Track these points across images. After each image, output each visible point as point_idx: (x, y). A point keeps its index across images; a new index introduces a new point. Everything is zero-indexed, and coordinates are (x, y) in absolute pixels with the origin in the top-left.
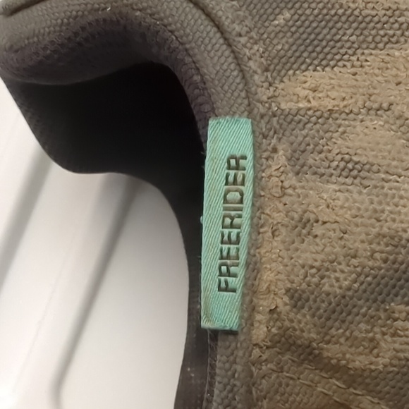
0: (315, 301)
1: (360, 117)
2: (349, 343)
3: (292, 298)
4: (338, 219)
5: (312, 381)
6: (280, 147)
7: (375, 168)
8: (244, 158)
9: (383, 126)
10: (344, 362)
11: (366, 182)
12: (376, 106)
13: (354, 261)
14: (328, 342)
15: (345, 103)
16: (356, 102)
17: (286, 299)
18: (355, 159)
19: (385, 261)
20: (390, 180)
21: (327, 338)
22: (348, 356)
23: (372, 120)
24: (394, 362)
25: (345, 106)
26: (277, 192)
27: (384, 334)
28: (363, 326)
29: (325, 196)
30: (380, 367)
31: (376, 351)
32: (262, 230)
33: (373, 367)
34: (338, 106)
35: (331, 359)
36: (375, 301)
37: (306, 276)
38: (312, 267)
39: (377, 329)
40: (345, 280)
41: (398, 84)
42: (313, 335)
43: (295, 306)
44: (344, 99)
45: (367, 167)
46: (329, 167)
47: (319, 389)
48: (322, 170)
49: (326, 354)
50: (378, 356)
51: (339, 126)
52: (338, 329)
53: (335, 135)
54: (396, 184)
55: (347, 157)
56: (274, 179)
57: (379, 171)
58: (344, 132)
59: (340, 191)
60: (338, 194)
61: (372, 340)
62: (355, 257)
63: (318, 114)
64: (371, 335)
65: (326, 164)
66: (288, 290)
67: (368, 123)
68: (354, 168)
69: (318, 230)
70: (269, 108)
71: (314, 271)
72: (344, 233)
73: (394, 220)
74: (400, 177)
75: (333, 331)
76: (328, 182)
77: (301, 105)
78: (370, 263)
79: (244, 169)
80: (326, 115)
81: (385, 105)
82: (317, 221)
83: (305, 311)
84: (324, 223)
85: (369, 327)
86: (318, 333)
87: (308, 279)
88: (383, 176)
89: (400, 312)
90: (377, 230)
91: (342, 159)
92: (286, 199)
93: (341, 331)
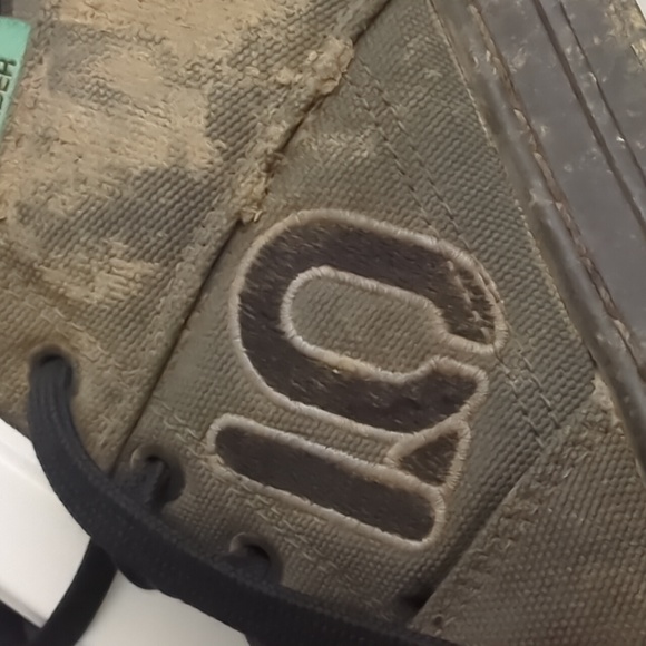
0: (40, 220)
1: (129, 45)
2: (67, 270)
3: (20, 212)
4: (77, 142)
5: (36, 305)
6: (45, 59)
7: (124, 99)
8: (13, 63)
9: (147, 58)
10: (61, 290)
11: (111, 111)
12: (148, 36)
13: (83, 187)
14: (48, 266)
15: (121, 27)
16: (131, 29)
17: (15, 211)
18: (109, 85)
19: (112, 194)
20: (136, 114)
21: (47, 261)
22: (65, 284)
23: (139, 50)
24: (107, 300)
25: (119, 31)
26: (29, 103)
27: (101, 269)
28: (81, 256)
29: (71, 116)
30: (95, 302)
31: (91, 284)
32: (7, 138)
33: (88, 301)
34: (112, 29)
35: (52, 284)
36: (96, 232)
37: (35, 193)
38: (43, 184)
39: (94, 262)
40: (71, 204)
41: (178, 19)
42: (35, 255)
43: (21, 221)
44: (121, 23)
45: (117, 96)
46: (83, 88)
47: (42, 315)
48: (75, 91)
49: (46, 278)
50: (93, 291)
51: (107, 49)
52: (58, 253)
53: (99, 57)
54: (141, 119)
55: (102, 81)
56: (31, 90)
57: (127, 103)
58: (109, 57)
59: (85, 114)
60: (84, 117)
61: (89, 272)
62: (84, 182)
63: (91, 33)
64: (88, 266)
65: (81, 85)
66: (17, 204)
67: (134, 53)
68: (105, 95)
69: (56, 148)
70: (50, 17)
71: (43, 188)
72: (80, 157)
73: (128, 154)
74: (146, 112)
75: (52, 255)
76: (77, 102)
77: (78, 21)
78: (97, 193)
79: (10, 75)
80: (98, 36)
81: (157, 38)
82: (58, 140)
83: (29, 227)
84: (63, 143)
85: (86, 258)
86: (40, 254)
87: (37, 195)
88: (130, 108)
89: (119, 249)
90: (109, 160)
91: (97, 83)
92: (36, 112)
93: (60, 256)
